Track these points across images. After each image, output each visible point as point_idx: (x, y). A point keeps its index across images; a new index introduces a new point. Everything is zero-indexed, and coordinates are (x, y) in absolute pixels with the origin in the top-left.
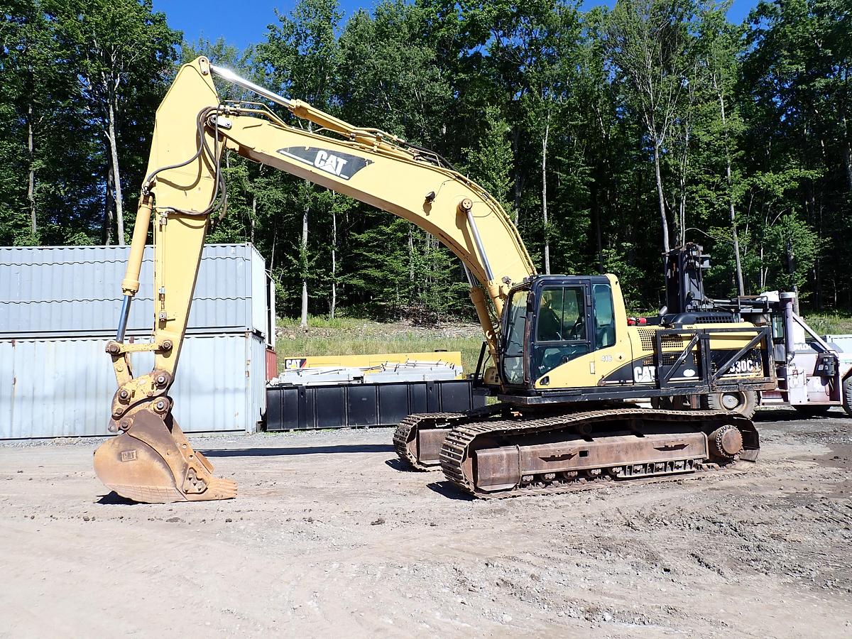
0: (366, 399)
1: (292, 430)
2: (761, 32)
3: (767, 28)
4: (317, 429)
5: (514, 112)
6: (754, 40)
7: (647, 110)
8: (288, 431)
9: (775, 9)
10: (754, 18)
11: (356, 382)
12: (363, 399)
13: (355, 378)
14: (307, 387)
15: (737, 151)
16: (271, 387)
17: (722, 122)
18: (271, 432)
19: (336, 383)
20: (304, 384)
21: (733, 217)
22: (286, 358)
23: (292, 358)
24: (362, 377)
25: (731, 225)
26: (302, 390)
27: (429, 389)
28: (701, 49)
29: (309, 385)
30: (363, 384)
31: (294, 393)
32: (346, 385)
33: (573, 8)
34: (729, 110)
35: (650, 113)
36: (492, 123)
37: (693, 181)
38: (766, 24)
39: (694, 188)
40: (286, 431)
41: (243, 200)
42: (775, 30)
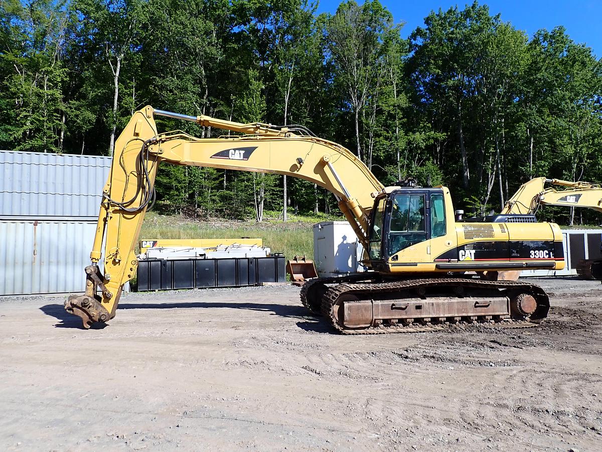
0: (208, 269)
1: (157, 290)
2: (417, 45)
3: (420, 44)
4: (175, 290)
5: (268, 76)
6: (413, 50)
7: (352, 86)
8: (155, 291)
9: (426, 33)
10: (414, 36)
11: (201, 258)
12: (206, 269)
13: (201, 255)
14: (168, 260)
15: (402, 118)
16: (140, 260)
17: (394, 100)
18: (141, 291)
19: (188, 258)
20: (165, 259)
21: (399, 160)
22: (142, 240)
23: (146, 240)
24: (205, 254)
25: (397, 164)
26: (163, 263)
27: (250, 263)
28: (383, 51)
29: (168, 259)
30: (205, 259)
31: (158, 265)
32: (193, 260)
33: (310, 11)
34: (399, 93)
35: (354, 88)
36: (253, 81)
37: (377, 135)
38: (420, 41)
39: (377, 139)
40: (152, 291)
41: (57, 116)
42: (425, 46)
